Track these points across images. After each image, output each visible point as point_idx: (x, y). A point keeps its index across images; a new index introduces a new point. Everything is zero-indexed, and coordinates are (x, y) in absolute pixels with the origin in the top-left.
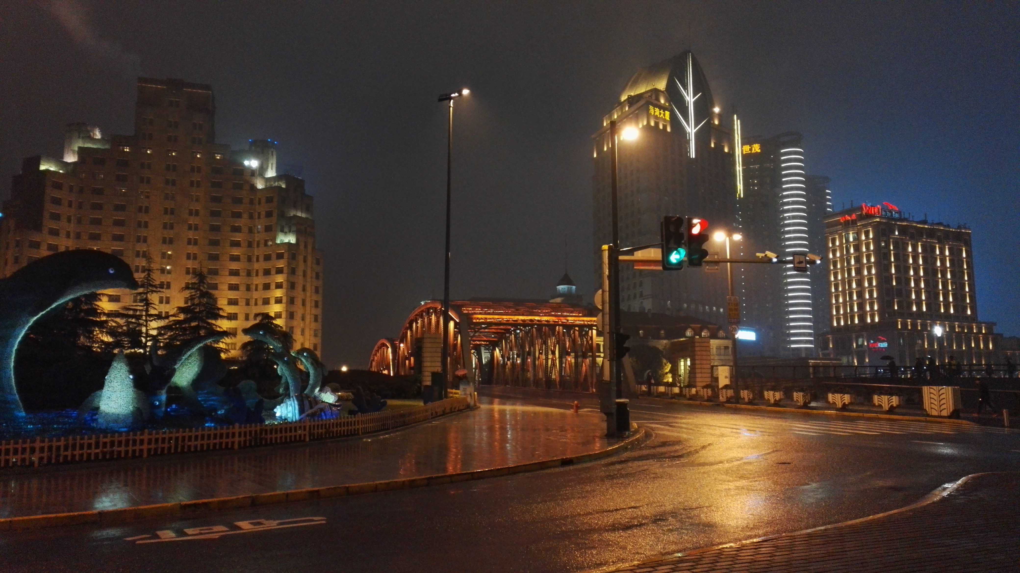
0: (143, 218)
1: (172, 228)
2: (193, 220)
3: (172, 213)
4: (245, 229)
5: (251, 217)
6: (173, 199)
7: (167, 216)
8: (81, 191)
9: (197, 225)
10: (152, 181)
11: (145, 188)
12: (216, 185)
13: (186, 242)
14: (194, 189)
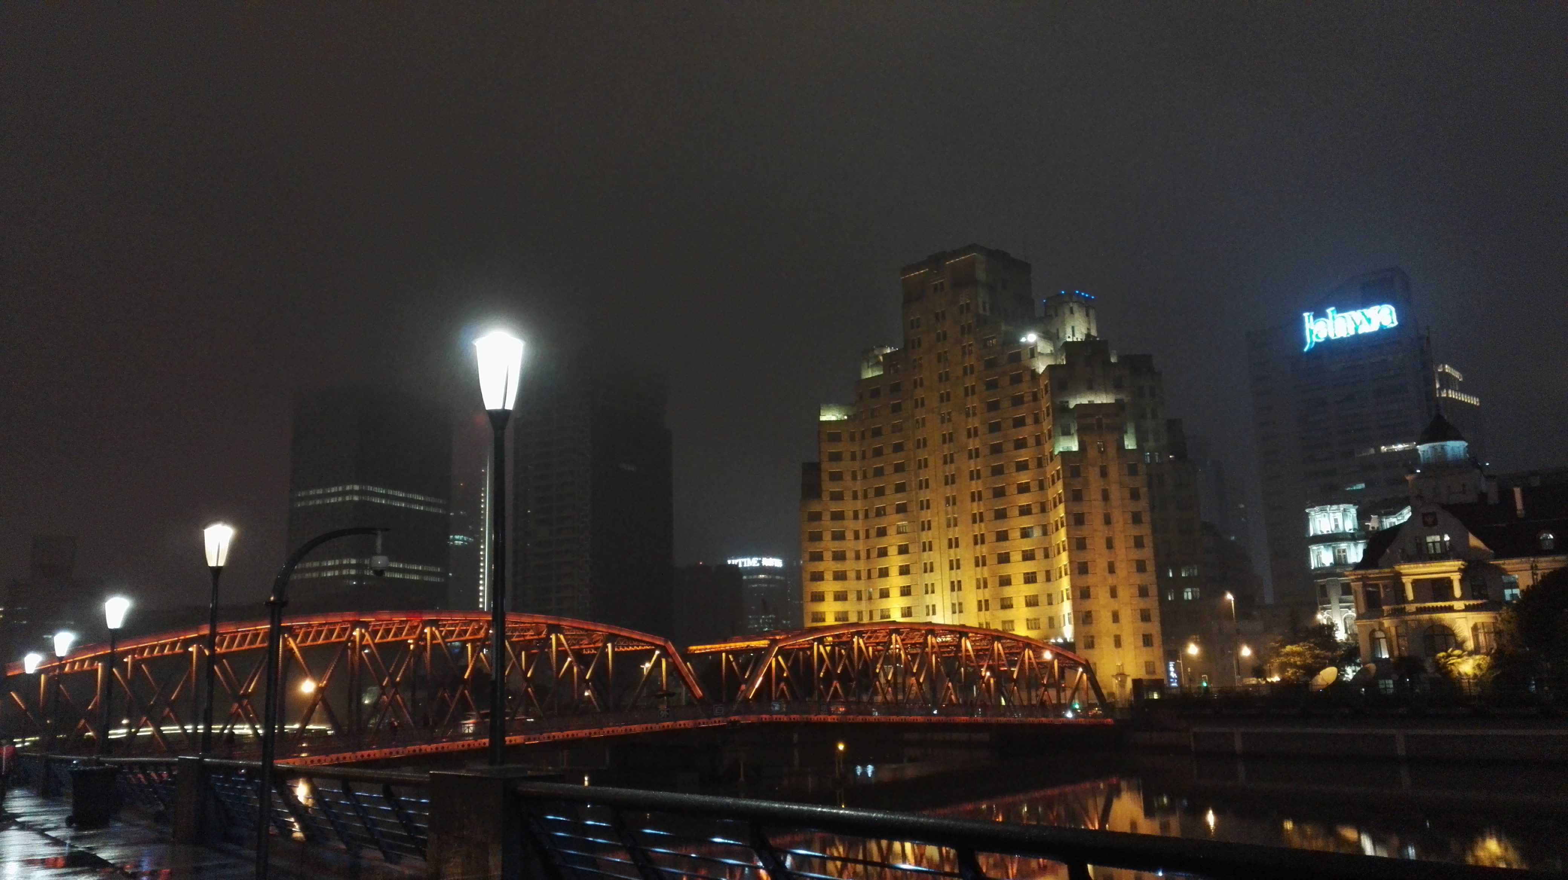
0: (922, 454)
1: (952, 461)
2: (972, 444)
3: (951, 439)
4: (1031, 441)
5: (1036, 420)
6: (949, 420)
7: (946, 446)
8: (863, 437)
9: (977, 449)
10: (926, 402)
11: (920, 414)
12: (992, 385)
13: (968, 477)
14: (969, 398)
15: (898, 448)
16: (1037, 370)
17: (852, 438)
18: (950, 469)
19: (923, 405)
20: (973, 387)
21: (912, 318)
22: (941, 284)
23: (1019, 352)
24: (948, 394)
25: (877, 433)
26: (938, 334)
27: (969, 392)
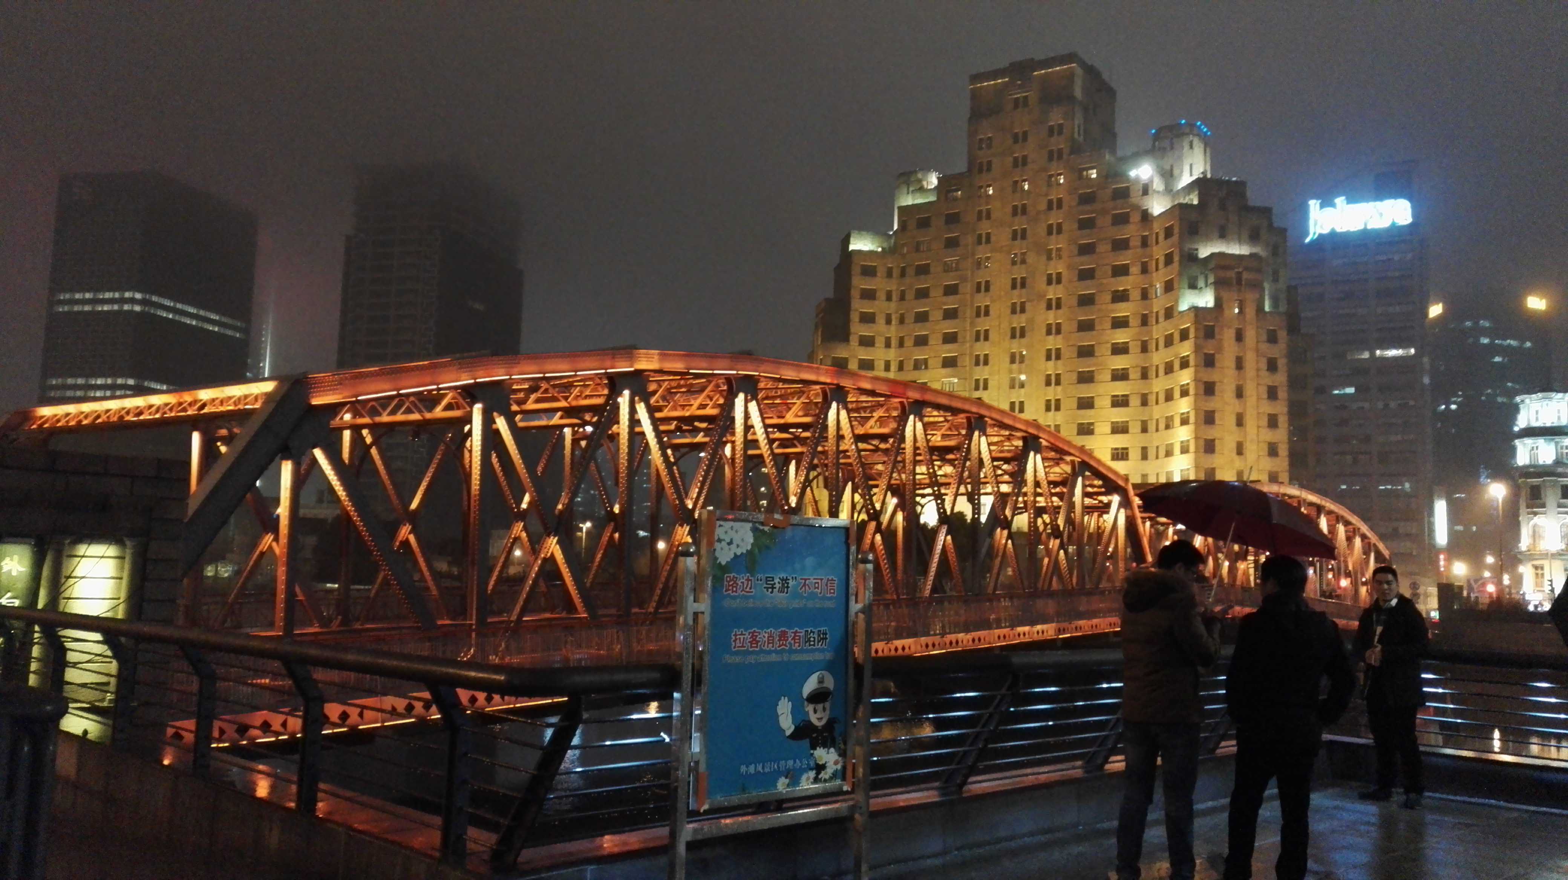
0: (982, 300)
2: (1053, 293)
3: (1023, 285)
4: (1135, 294)
5: (1145, 270)
6: (1023, 262)
7: (1016, 292)
8: (903, 274)
9: (1059, 299)
10: (993, 239)
12: (1086, 224)
13: (1044, 331)
14: (1054, 237)
15: (951, 290)
16: (1150, 211)
17: (889, 274)
18: (1020, 321)
19: (988, 241)
20: (1059, 226)
21: (982, 137)
23: (1128, 188)
24: (1024, 231)
25: (923, 270)
26: (1016, 159)
27: (1052, 230)
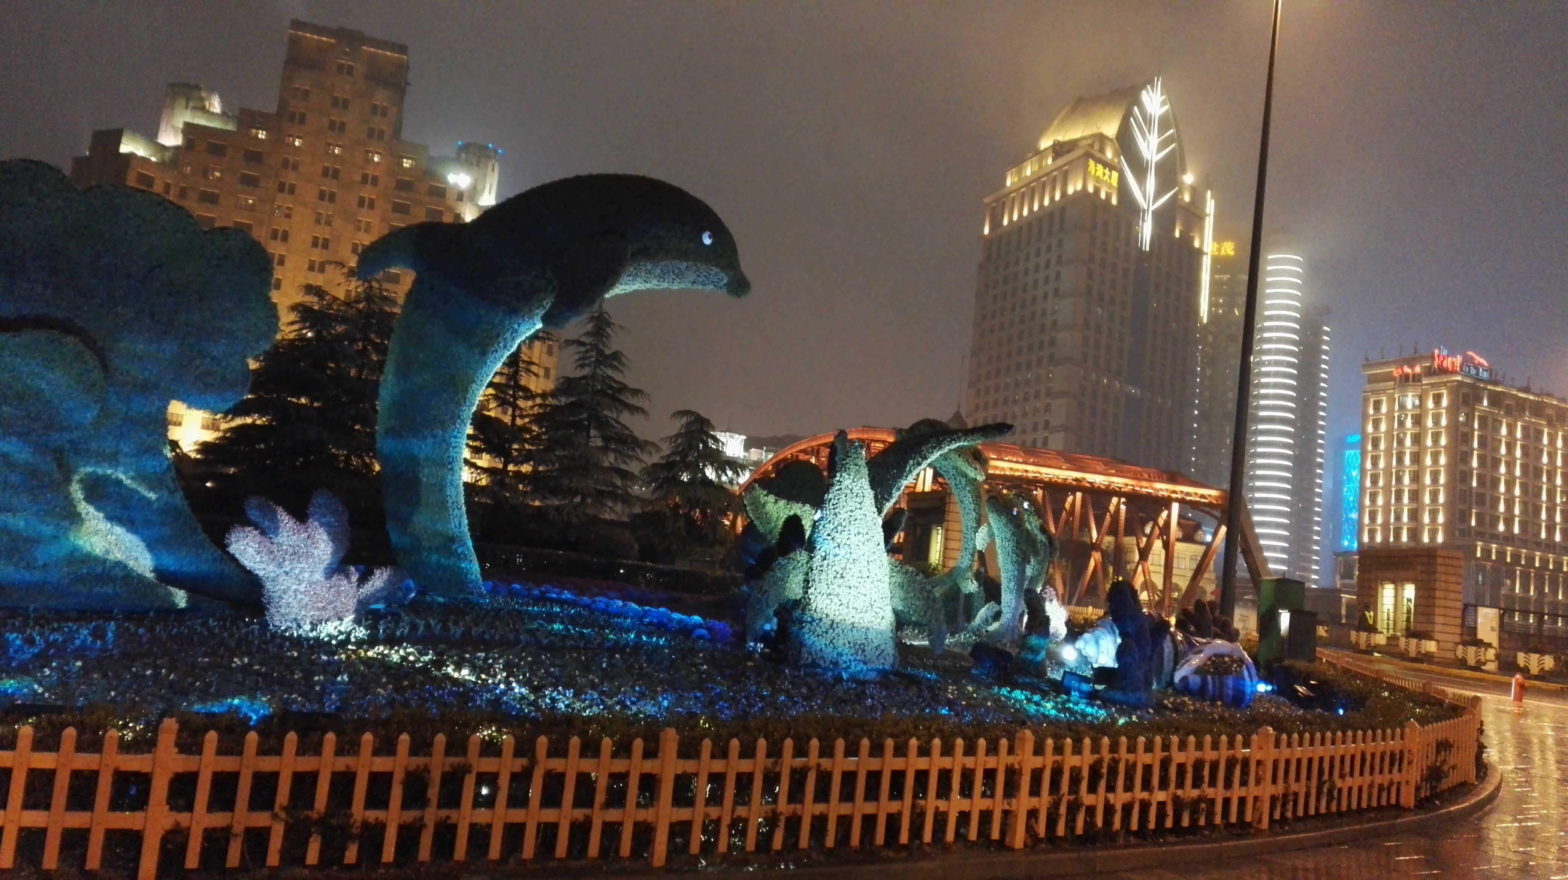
6: (329, 223)
10: (297, 191)
11: (284, 200)
14: (365, 210)
16: (462, 215)
17: (167, 189)
19: (292, 190)
20: (372, 201)
21: (297, 86)
22: (350, 67)
23: (444, 189)
24: (333, 194)
25: (210, 198)
26: (333, 122)
27: (364, 203)
